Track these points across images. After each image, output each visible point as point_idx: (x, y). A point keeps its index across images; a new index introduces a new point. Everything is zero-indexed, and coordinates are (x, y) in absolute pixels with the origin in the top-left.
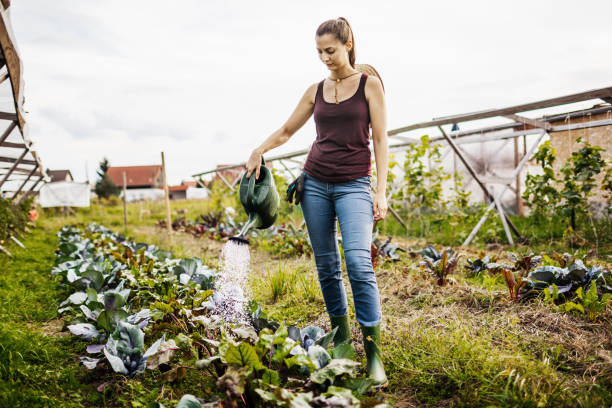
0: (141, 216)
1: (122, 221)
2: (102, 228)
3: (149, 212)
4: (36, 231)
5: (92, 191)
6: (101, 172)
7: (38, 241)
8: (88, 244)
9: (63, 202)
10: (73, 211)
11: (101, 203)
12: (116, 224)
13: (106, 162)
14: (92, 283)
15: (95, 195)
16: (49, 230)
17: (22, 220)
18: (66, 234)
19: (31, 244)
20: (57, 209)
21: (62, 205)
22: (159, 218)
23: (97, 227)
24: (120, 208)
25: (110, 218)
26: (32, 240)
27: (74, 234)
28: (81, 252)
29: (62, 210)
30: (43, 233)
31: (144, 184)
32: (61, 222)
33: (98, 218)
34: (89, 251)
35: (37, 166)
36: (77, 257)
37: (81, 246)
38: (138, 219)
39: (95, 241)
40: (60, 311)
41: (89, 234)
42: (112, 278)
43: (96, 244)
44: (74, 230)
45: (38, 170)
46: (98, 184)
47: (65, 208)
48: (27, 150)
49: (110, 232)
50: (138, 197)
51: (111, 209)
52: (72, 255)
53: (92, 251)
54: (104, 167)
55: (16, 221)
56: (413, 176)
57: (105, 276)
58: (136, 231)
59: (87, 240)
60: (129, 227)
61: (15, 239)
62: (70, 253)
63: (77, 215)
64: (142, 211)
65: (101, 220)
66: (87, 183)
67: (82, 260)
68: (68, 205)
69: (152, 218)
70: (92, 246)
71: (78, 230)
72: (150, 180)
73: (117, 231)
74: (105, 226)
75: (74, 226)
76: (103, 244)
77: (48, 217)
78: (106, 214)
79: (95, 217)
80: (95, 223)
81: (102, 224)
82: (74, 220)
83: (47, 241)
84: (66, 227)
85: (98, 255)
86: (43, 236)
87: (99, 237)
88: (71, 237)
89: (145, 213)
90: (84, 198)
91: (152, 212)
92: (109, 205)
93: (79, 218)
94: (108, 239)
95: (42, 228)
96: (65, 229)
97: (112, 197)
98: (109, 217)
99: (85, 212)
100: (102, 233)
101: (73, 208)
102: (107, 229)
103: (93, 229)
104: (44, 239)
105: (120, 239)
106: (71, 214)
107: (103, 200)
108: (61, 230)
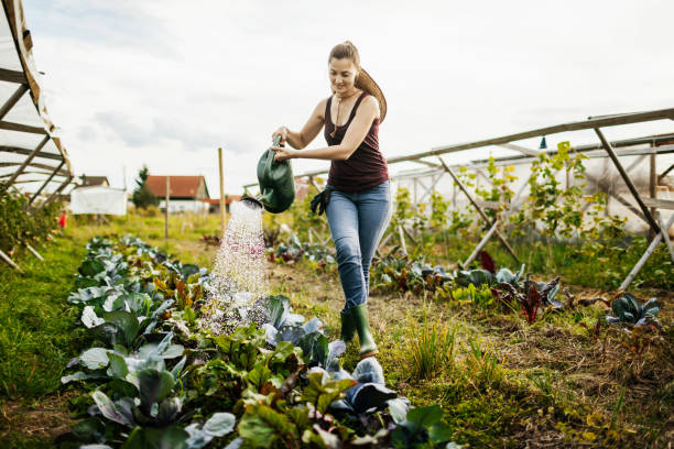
0: (183, 229)
1: (162, 234)
2: (139, 241)
3: (191, 226)
4: (62, 241)
5: (129, 200)
6: (140, 180)
7: (62, 252)
8: (119, 262)
9: (97, 209)
10: (107, 220)
11: (137, 213)
12: (154, 237)
13: (146, 170)
14: (120, 330)
15: (132, 205)
16: (79, 240)
17: (44, 227)
18: (96, 246)
19: (51, 256)
20: (90, 217)
21: (95, 212)
22: (203, 233)
23: (133, 240)
24: (161, 219)
25: (147, 230)
26: (54, 251)
27: (104, 247)
28: (110, 274)
29: (95, 218)
30: (70, 243)
31: (185, 195)
32: (92, 231)
33: (134, 229)
34: (120, 273)
35: (64, 161)
36: (103, 283)
37: (110, 265)
38: (180, 232)
39: (130, 258)
40: (64, 380)
41: (123, 247)
42: (153, 325)
43: (130, 263)
44: (105, 242)
45: (64, 167)
46: (136, 193)
47: (99, 216)
48: (48, 138)
49: (147, 247)
50: (178, 209)
51: (148, 219)
52: (97, 278)
53: (124, 273)
54: (144, 175)
55: (36, 227)
56: (541, 195)
57: (141, 319)
58: (178, 246)
59: (120, 255)
60: (171, 242)
61: (32, 249)
62: (95, 273)
63: (112, 224)
64: (185, 224)
65: (139, 231)
66: (125, 190)
67: (109, 288)
68: (102, 212)
69: (196, 232)
70: (125, 265)
71: (111, 242)
72: (192, 192)
73: (156, 245)
74: (143, 238)
75: (106, 237)
76: (139, 264)
77: (78, 226)
78: (143, 224)
79: (130, 227)
80: (130, 235)
81: (138, 236)
82: (108, 231)
83: (74, 254)
84: (97, 238)
85: (132, 280)
86: (68, 246)
87: (134, 252)
88: (101, 250)
89: (188, 226)
90: (121, 207)
91: (196, 225)
92: (146, 216)
93: (113, 228)
94: (145, 255)
95: (70, 238)
96: (95, 240)
97: (151, 208)
98: (146, 228)
99: (121, 222)
100: (138, 247)
101: (107, 216)
102: (145, 243)
103: (127, 242)
104: (70, 250)
105: (161, 257)
106: (105, 223)
107: (141, 210)
108: (91, 241)
